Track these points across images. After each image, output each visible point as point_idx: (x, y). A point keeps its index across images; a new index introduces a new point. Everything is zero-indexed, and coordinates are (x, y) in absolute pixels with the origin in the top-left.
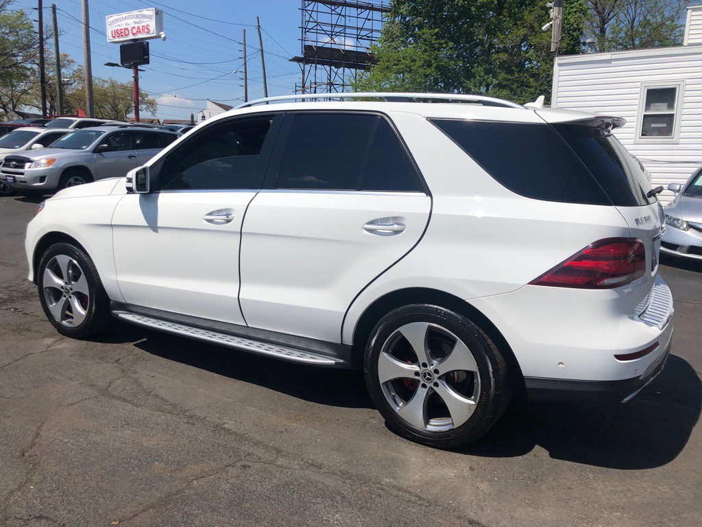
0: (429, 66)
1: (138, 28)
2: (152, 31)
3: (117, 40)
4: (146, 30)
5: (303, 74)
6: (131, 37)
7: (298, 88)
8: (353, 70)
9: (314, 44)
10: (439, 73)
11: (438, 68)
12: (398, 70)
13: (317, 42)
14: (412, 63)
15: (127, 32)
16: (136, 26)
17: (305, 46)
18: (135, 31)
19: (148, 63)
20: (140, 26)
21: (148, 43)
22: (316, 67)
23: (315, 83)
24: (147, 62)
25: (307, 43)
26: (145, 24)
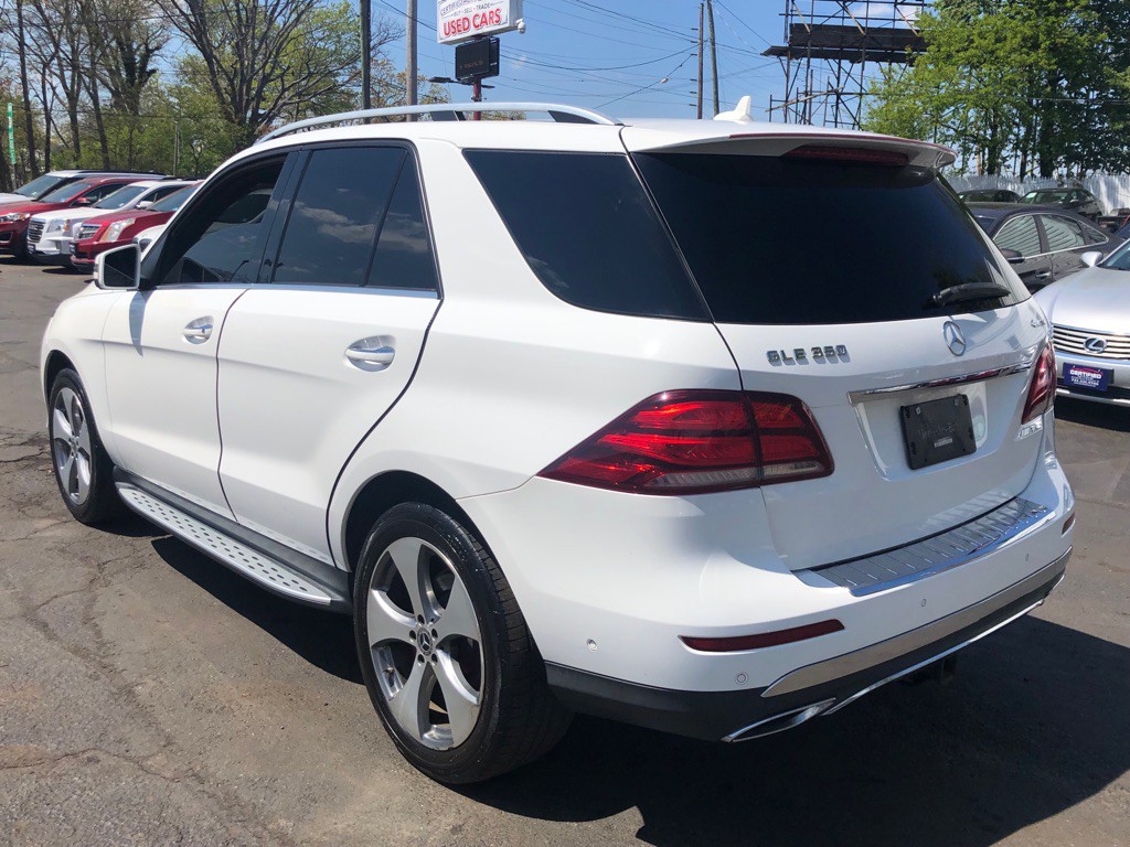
0: (1035, 47)
1: (484, 15)
2: (503, 20)
3: (452, 38)
4: (495, 19)
5: (787, 76)
6: (473, 31)
7: (774, 105)
8: (885, 65)
9: (806, 21)
10: (1054, 61)
11: (1053, 49)
12: (968, 59)
13: (812, 16)
14: (998, 45)
15: (467, 23)
16: (480, 12)
17: (791, 25)
18: (478, 21)
19: (497, 73)
20: (487, 11)
21: (498, 40)
22: (808, 62)
23: (806, 94)
24: (495, 71)
25: (796, 20)
26: (493, 8)
